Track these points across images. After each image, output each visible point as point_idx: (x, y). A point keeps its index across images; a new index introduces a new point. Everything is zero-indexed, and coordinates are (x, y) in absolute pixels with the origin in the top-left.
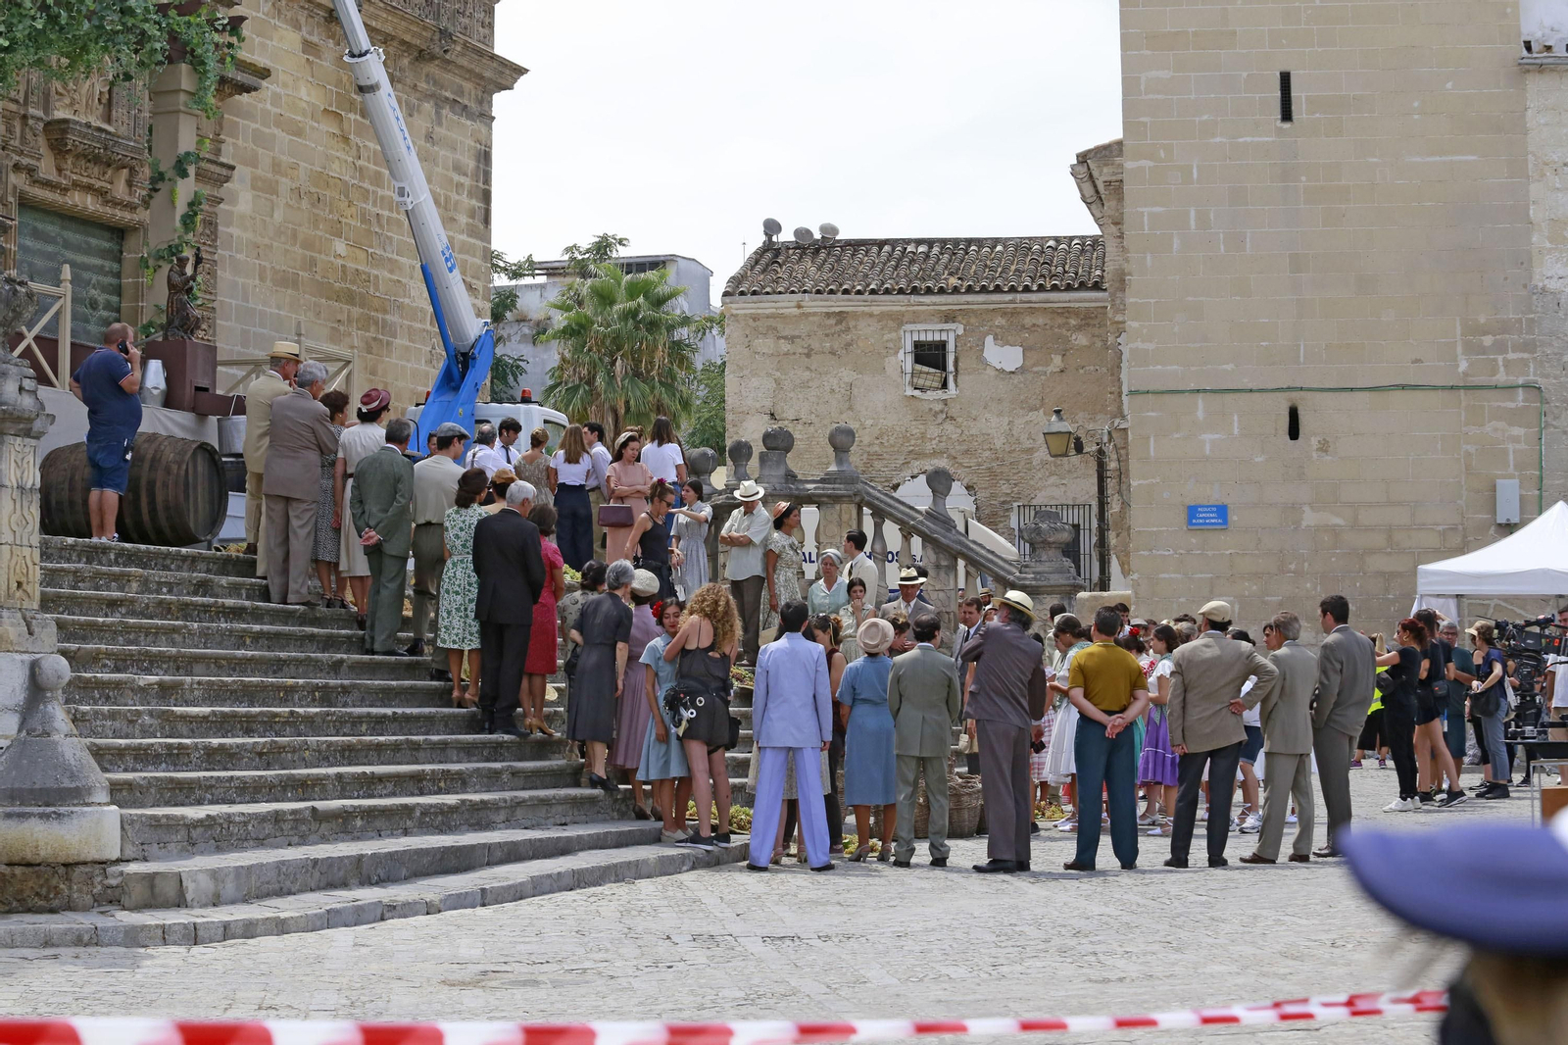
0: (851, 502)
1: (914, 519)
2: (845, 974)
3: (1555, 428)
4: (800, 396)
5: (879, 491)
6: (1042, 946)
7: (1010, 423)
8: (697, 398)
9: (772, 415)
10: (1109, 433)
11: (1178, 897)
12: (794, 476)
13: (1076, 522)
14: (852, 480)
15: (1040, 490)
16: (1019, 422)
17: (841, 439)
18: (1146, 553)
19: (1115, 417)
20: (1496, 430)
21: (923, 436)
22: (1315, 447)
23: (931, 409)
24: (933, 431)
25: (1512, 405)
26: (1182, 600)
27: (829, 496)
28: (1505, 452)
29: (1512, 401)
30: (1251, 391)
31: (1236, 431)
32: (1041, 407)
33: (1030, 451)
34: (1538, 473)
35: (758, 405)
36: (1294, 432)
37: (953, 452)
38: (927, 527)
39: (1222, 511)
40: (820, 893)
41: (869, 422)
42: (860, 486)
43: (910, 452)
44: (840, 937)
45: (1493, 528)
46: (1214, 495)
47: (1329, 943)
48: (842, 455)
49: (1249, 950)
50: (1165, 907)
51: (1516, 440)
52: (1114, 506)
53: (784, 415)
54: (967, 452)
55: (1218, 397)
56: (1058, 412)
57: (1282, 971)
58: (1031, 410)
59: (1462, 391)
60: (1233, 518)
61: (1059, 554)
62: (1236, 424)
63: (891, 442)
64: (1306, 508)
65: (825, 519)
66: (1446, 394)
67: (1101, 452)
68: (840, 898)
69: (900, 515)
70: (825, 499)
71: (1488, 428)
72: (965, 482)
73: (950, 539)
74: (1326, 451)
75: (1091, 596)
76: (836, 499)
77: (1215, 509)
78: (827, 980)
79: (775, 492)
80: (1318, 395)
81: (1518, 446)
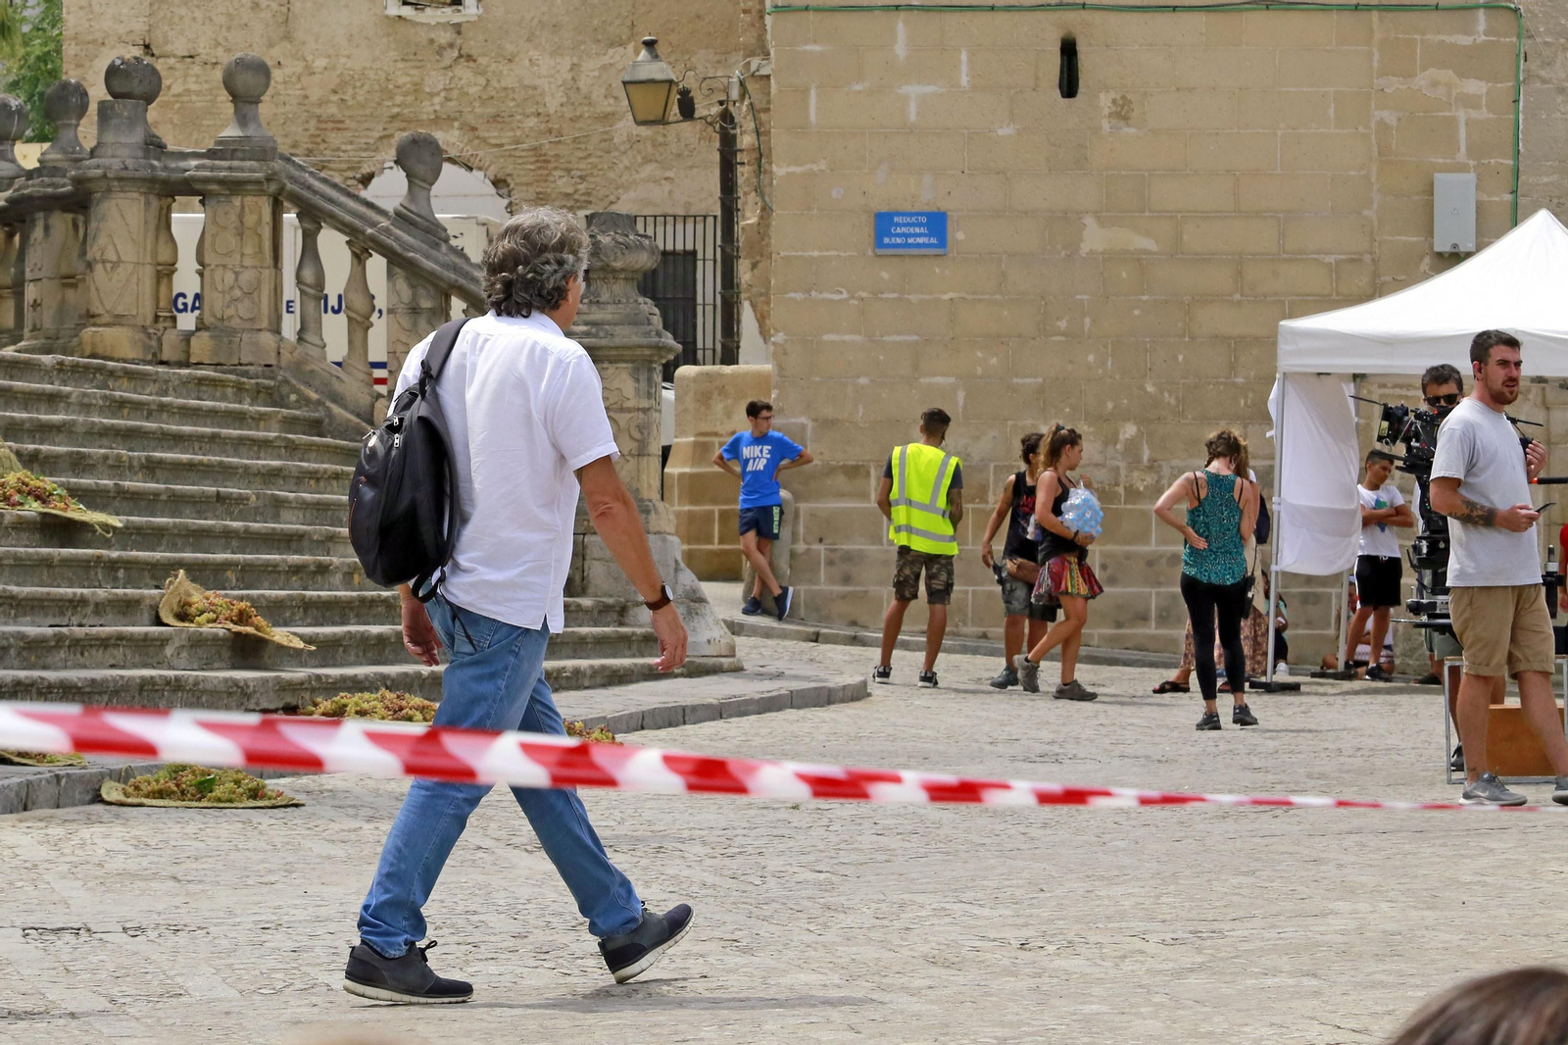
0: (262, 192)
1: (373, 225)
2: (148, 983)
3: (1544, 81)
4: (198, 14)
5: (335, 186)
6: (511, 943)
7: (574, 67)
8: (24, 20)
9: (147, 47)
10: (742, 84)
11: (779, 875)
12: (161, 146)
13: (689, 247)
14: (264, 152)
15: (626, 189)
16: (591, 66)
17: (245, 80)
18: (799, 296)
19: (752, 54)
20: (1435, 84)
21: (417, 89)
22: (1106, 111)
23: (432, 41)
24: (436, 81)
25: (1464, 40)
26: (863, 381)
27: (222, 182)
28: (1451, 124)
29: (1467, 32)
30: (993, 8)
31: (964, 80)
32: (629, 40)
33: (608, 118)
34: (1511, 162)
35: (122, 30)
36: (1069, 86)
37: (471, 119)
38: (397, 239)
39: (937, 223)
40: (145, 863)
41: (320, 63)
42: (277, 165)
43: (394, 117)
44: (162, 929)
45: (1427, 260)
46: (925, 195)
47: (1016, 944)
48: (247, 108)
49: (870, 953)
50: (750, 888)
51: (1470, 102)
52: (748, 214)
53: (169, 48)
54: (496, 118)
55: (934, 17)
56: (650, 45)
57: (918, 983)
58: (612, 45)
59: (1375, 15)
60: (958, 235)
61: (632, 291)
62: (964, 68)
63: (360, 98)
64: (1089, 221)
65: (215, 222)
66: (1348, 18)
67: (727, 117)
68: (177, 870)
69: (348, 218)
70: (214, 187)
71: (1421, 81)
72: (491, 172)
73: (437, 262)
74: (1126, 118)
75: (701, 374)
76: (235, 187)
77: (924, 220)
78: (115, 991)
79: (124, 174)
80: (1114, 18)
81: (1474, 114)
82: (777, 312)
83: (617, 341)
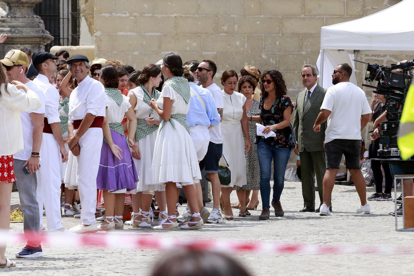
18: (107, 15)
26: (136, 53)
61: (30, 12)
82: (97, 22)
83: (24, 35)
